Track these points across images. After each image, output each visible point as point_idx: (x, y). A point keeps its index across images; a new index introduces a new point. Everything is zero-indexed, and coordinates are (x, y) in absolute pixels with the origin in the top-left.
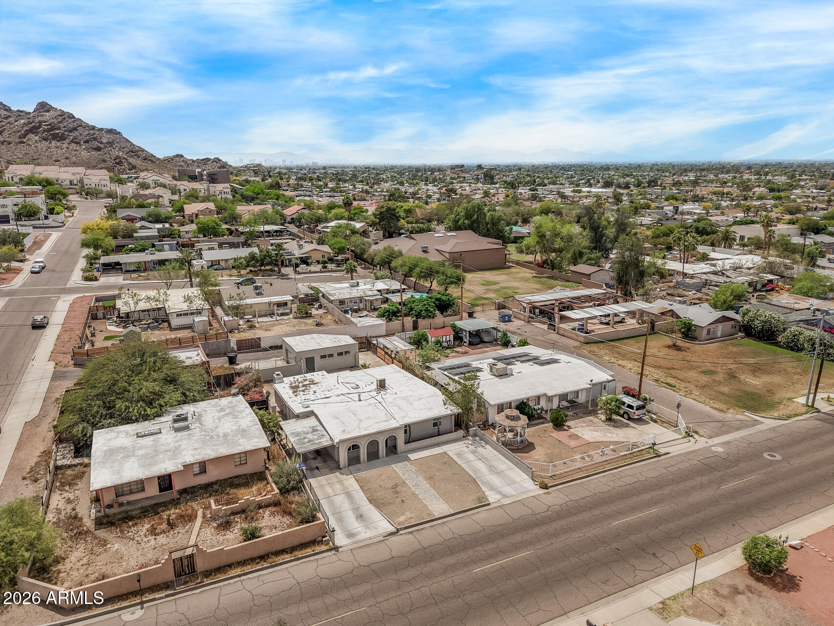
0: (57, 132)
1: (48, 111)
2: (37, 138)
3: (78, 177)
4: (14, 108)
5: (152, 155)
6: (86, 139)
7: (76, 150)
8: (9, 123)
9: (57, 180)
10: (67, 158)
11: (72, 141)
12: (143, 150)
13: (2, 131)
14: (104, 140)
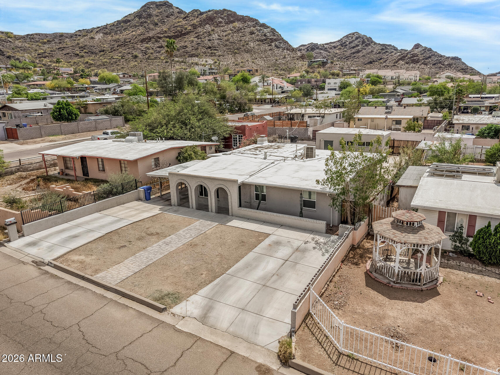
0: (415, 58)
1: (418, 48)
2: (403, 63)
3: (397, 75)
4: (399, 48)
6: (434, 62)
9: (385, 77)
11: (423, 63)
13: (386, 60)
14: (446, 63)
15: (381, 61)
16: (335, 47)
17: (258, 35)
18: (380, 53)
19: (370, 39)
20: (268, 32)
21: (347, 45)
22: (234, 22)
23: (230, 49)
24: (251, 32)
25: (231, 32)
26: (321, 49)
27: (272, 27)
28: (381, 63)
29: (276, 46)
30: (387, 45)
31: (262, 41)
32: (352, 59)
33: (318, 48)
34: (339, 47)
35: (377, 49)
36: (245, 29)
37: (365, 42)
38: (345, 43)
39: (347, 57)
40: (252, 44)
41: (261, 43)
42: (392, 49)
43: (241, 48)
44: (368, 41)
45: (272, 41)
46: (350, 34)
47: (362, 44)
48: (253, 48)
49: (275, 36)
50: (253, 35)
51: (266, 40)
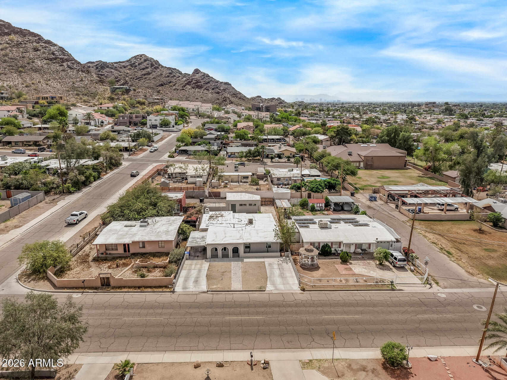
0: (199, 84)
1: (198, 74)
2: (190, 87)
3: (197, 107)
4: (183, 73)
5: (245, 96)
6: (213, 87)
7: (206, 94)
8: (179, 80)
9: (187, 109)
10: (202, 98)
11: (205, 89)
12: (240, 94)
13: (175, 84)
14: (222, 88)
15: (171, 84)
16: (125, 67)
17: (44, 53)
18: (168, 76)
19: (157, 62)
20: (57, 51)
21: (136, 66)
22: (10, 35)
23: (12, 66)
24: (35, 49)
25: (8, 45)
26: (112, 68)
27: (60, 46)
28: (171, 86)
29: (68, 66)
30: (172, 68)
31: (51, 60)
32: (143, 81)
33: (108, 67)
34: (129, 67)
35: (165, 72)
36: (25, 44)
37: (154, 65)
38: (134, 64)
39: (139, 78)
40: (39, 63)
41: (50, 62)
42: (177, 72)
43: (26, 66)
44: (156, 64)
45: (63, 60)
46: (138, 56)
47: (151, 67)
48: (42, 67)
49: (65, 55)
50: (38, 52)
51: (55, 59)
